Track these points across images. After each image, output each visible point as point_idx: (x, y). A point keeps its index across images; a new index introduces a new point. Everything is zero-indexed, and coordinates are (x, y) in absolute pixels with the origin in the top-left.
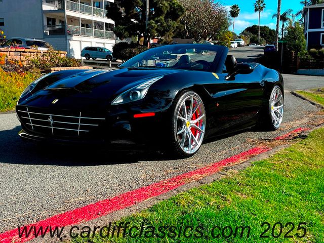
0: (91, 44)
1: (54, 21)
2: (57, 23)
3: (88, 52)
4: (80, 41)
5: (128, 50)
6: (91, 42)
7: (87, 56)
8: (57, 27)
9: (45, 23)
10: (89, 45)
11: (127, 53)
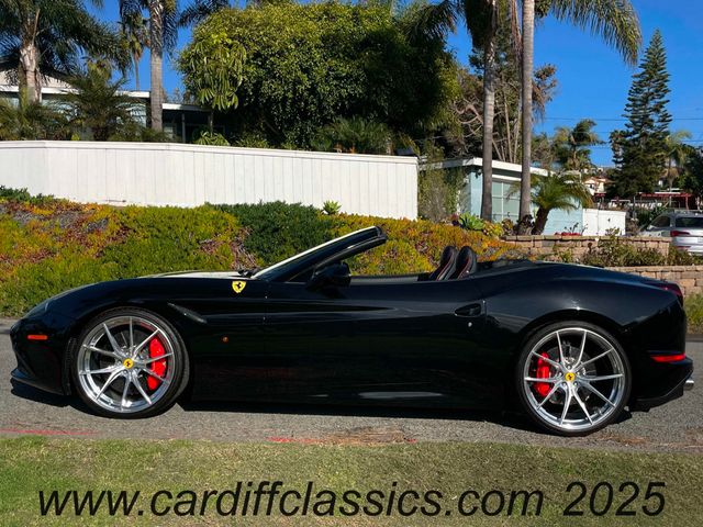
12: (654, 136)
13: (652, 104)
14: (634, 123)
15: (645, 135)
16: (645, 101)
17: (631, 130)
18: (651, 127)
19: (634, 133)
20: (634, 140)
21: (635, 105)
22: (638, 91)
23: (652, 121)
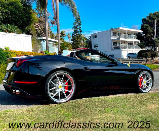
0: (133, 52)
1: (116, 43)
2: (118, 44)
3: (130, 55)
4: (127, 51)
5: (144, 53)
6: (133, 51)
7: (129, 57)
8: (117, 46)
9: (112, 45)
10: (131, 52)
11: (144, 55)
12: (79, 35)
13: (78, 28)
14: (75, 32)
15: (77, 34)
16: (77, 27)
17: (74, 33)
18: (78, 33)
19: (75, 34)
20: (75, 36)
21: (74, 27)
22: (75, 24)
23: (78, 31)
